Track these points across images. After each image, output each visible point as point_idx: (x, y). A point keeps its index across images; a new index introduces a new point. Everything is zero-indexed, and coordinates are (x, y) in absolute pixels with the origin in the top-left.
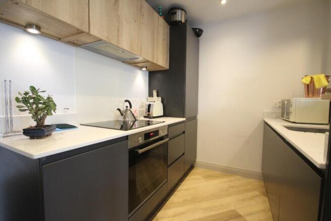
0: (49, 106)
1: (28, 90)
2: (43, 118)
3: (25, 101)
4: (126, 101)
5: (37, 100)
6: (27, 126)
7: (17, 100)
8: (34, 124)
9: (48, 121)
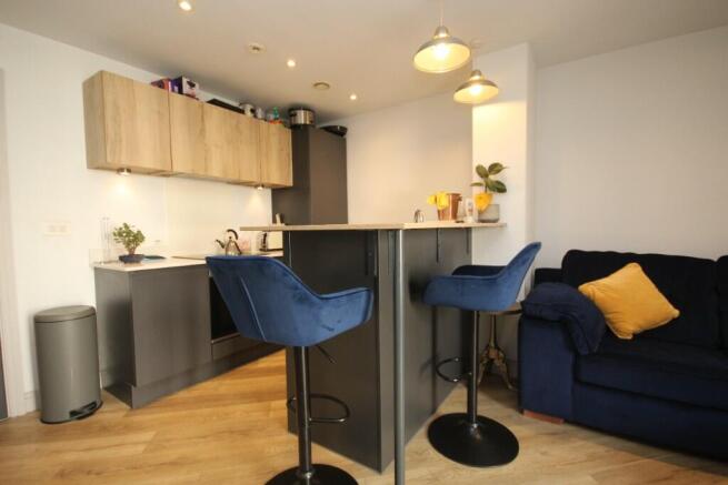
0: (137, 238)
1: (122, 226)
2: (134, 248)
3: (120, 234)
4: (229, 231)
5: (129, 233)
6: (122, 254)
7: (115, 234)
8: (127, 253)
9: (138, 251)
